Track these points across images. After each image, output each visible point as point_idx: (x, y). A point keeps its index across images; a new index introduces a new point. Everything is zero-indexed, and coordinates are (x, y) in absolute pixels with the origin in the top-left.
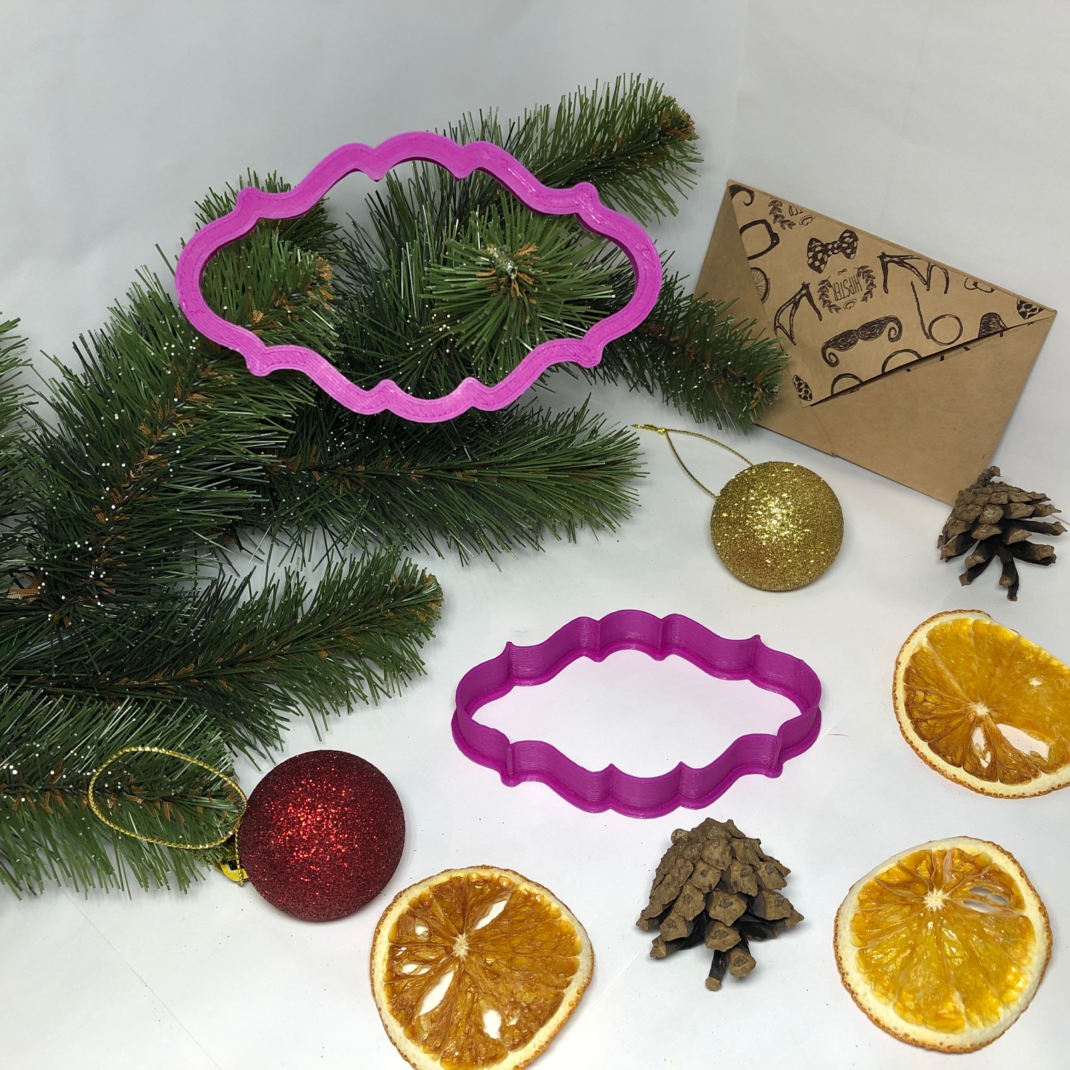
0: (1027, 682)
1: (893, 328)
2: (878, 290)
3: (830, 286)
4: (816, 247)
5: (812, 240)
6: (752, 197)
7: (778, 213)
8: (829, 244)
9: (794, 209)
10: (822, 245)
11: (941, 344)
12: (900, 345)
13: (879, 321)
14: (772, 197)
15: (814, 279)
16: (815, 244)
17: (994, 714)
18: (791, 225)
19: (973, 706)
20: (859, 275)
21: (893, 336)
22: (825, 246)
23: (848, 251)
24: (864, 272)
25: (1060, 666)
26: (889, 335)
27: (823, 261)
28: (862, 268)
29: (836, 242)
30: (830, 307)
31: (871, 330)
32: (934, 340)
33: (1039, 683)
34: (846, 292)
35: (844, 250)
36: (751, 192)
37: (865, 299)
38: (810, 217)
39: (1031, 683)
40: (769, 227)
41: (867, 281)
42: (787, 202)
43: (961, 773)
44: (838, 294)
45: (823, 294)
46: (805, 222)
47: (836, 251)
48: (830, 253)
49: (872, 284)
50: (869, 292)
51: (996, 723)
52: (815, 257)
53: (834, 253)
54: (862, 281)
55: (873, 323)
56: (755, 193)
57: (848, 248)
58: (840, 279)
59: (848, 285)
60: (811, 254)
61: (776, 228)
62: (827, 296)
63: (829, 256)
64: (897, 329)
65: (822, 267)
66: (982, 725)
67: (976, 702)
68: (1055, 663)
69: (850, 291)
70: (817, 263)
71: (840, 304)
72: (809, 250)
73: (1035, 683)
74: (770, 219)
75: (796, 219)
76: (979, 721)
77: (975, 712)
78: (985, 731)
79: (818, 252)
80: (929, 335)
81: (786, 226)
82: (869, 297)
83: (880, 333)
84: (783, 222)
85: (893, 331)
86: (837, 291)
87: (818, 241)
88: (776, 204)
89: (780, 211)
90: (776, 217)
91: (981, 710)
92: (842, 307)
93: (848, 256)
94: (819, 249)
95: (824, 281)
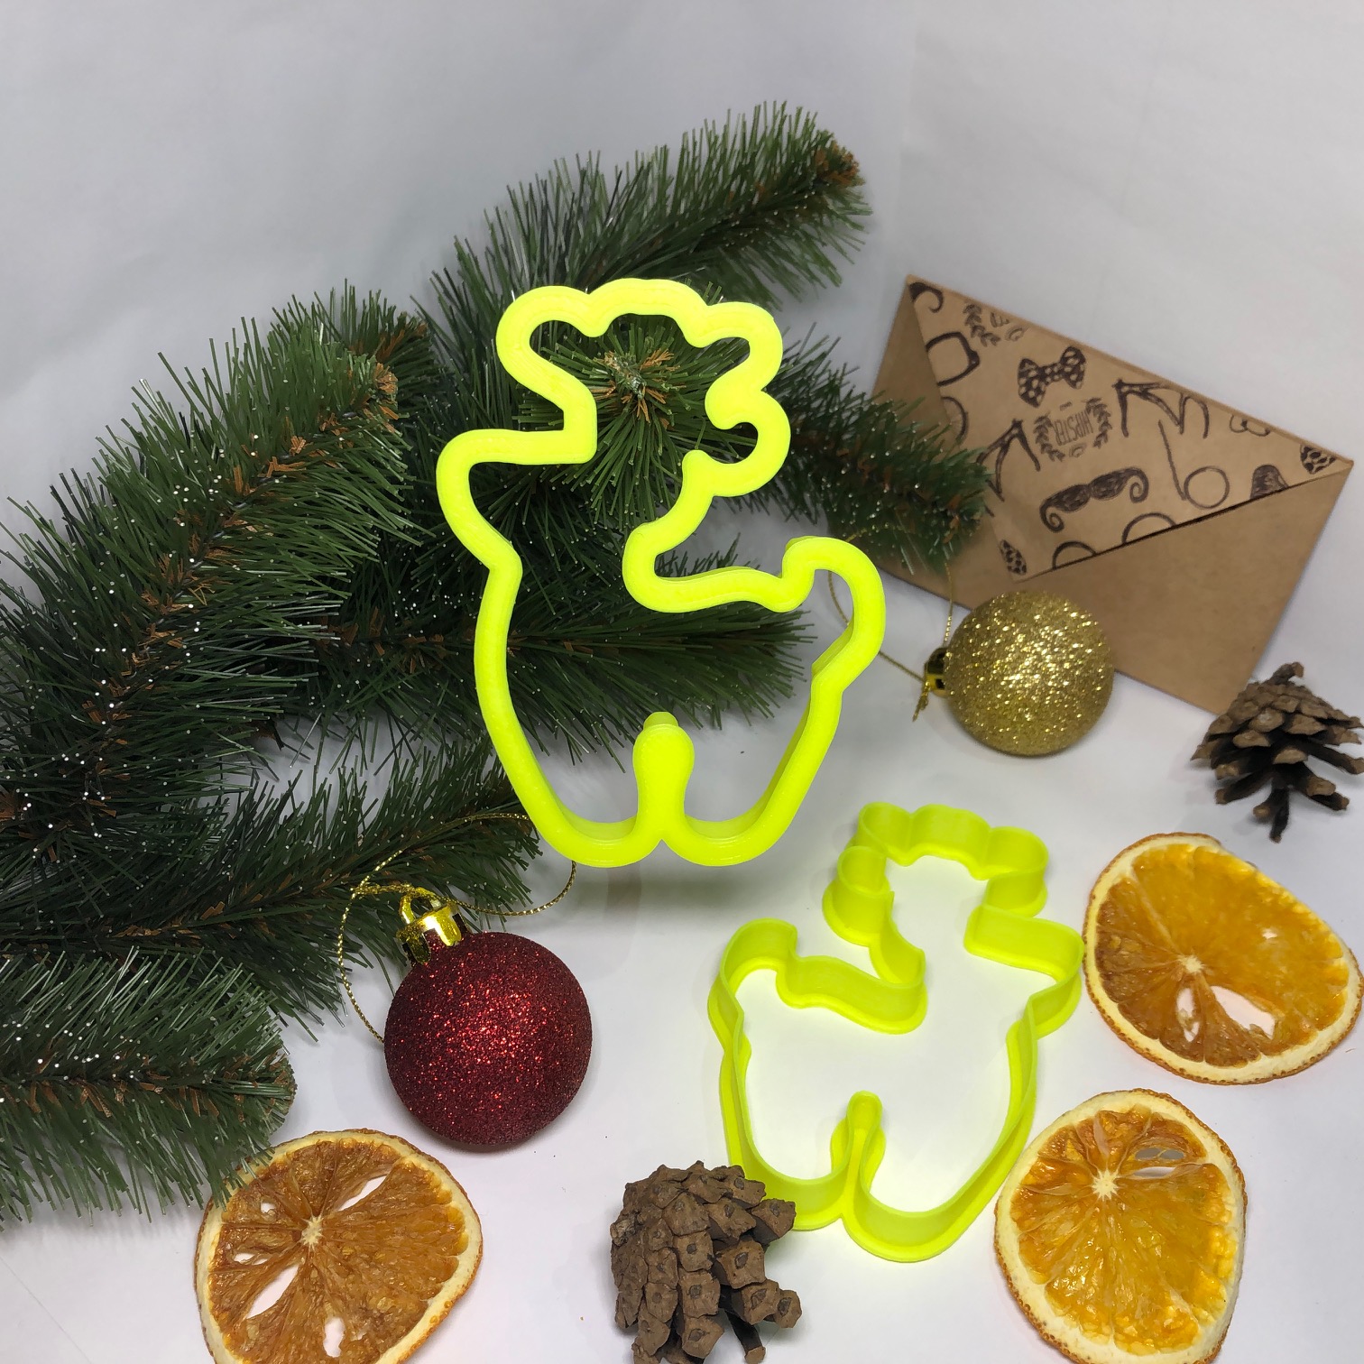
0: (1259, 934)
1: (1136, 484)
2: (1115, 432)
3: (1050, 425)
4: (1029, 371)
5: (1024, 362)
6: (941, 300)
7: (976, 323)
8: (1045, 368)
9: (997, 318)
10: (1037, 368)
11: (1202, 507)
12: (1146, 506)
13: (1116, 474)
14: (967, 300)
15: (1029, 415)
16: (1027, 366)
17: (1209, 972)
18: (995, 339)
19: (1182, 959)
20: (1088, 410)
21: (1136, 493)
22: (1042, 370)
23: (1073, 377)
24: (1095, 406)
25: (1306, 914)
26: (1131, 493)
27: (1039, 391)
28: (1093, 400)
29: (1054, 365)
30: (1052, 453)
31: (1107, 485)
32: (1193, 502)
33: (1273, 935)
34: (1072, 434)
35: (1067, 376)
36: (938, 293)
37: (1097, 444)
38: (1020, 328)
39: (1265, 935)
40: (964, 342)
41: (1099, 419)
42: (987, 307)
43: (1156, 1047)
44: (1061, 437)
45: (1041, 435)
46: (1014, 336)
47: (1056, 377)
48: (1049, 379)
49: (1106, 423)
50: (1103, 434)
51: (1211, 985)
52: (1028, 385)
53: (1053, 380)
54: (1093, 419)
55: (1109, 476)
56: (944, 295)
57: (1072, 373)
58: (1065, 415)
59: (1074, 424)
60: (1023, 381)
61: (975, 343)
62: (1046, 438)
63: (1047, 384)
64: (1142, 486)
65: (1039, 398)
66: (1192, 985)
67: (1187, 954)
68: (1299, 909)
69: (1077, 432)
70: (1032, 394)
71: (1065, 449)
72: (1021, 375)
73: (1269, 934)
74: (967, 331)
75: (1002, 331)
76: (1188, 980)
77: (1184, 967)
78: (1195, 994)
79: (1033, 379)
80: (1185, 495)
81: (988, 340)
82: (1102, 441)
83: (1120, 490)
84: (984, 336)
85: (1136, 489)
86: (1060, 431)
87: (1031, 362)
88: (973, 309)
89: (979, 319)
90: (975, 328)
91: (1192, 965)
92: (1067, 453)
93: (1073, 384)
94: (1033, 373)
95: (1041, 419)
